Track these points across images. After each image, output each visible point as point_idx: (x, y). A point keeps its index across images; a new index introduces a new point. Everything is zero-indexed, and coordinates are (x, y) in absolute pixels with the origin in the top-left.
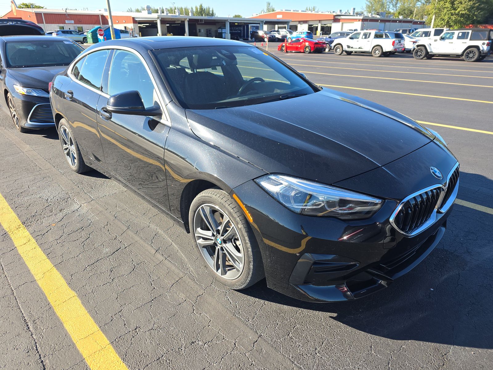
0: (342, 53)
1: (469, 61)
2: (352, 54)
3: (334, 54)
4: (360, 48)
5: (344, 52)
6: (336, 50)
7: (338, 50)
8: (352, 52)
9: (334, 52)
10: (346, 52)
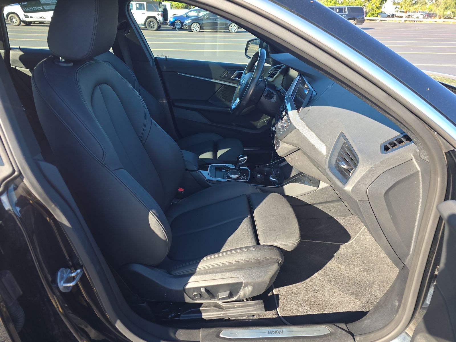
0: (20, 23)
1: (152, 30)
2: (32, 24)
3: (10, 25)
4: (41, 18)
5: (22, 23)
6: (11, 20)
7: (14, 20)
8: (31, 22)
9: (10, 22)
10: (24, 22)
